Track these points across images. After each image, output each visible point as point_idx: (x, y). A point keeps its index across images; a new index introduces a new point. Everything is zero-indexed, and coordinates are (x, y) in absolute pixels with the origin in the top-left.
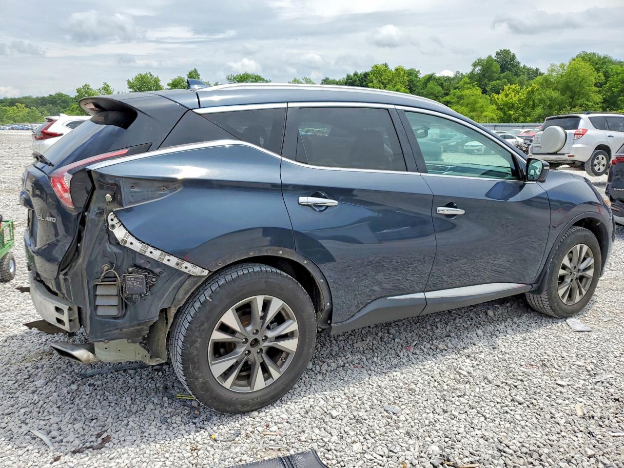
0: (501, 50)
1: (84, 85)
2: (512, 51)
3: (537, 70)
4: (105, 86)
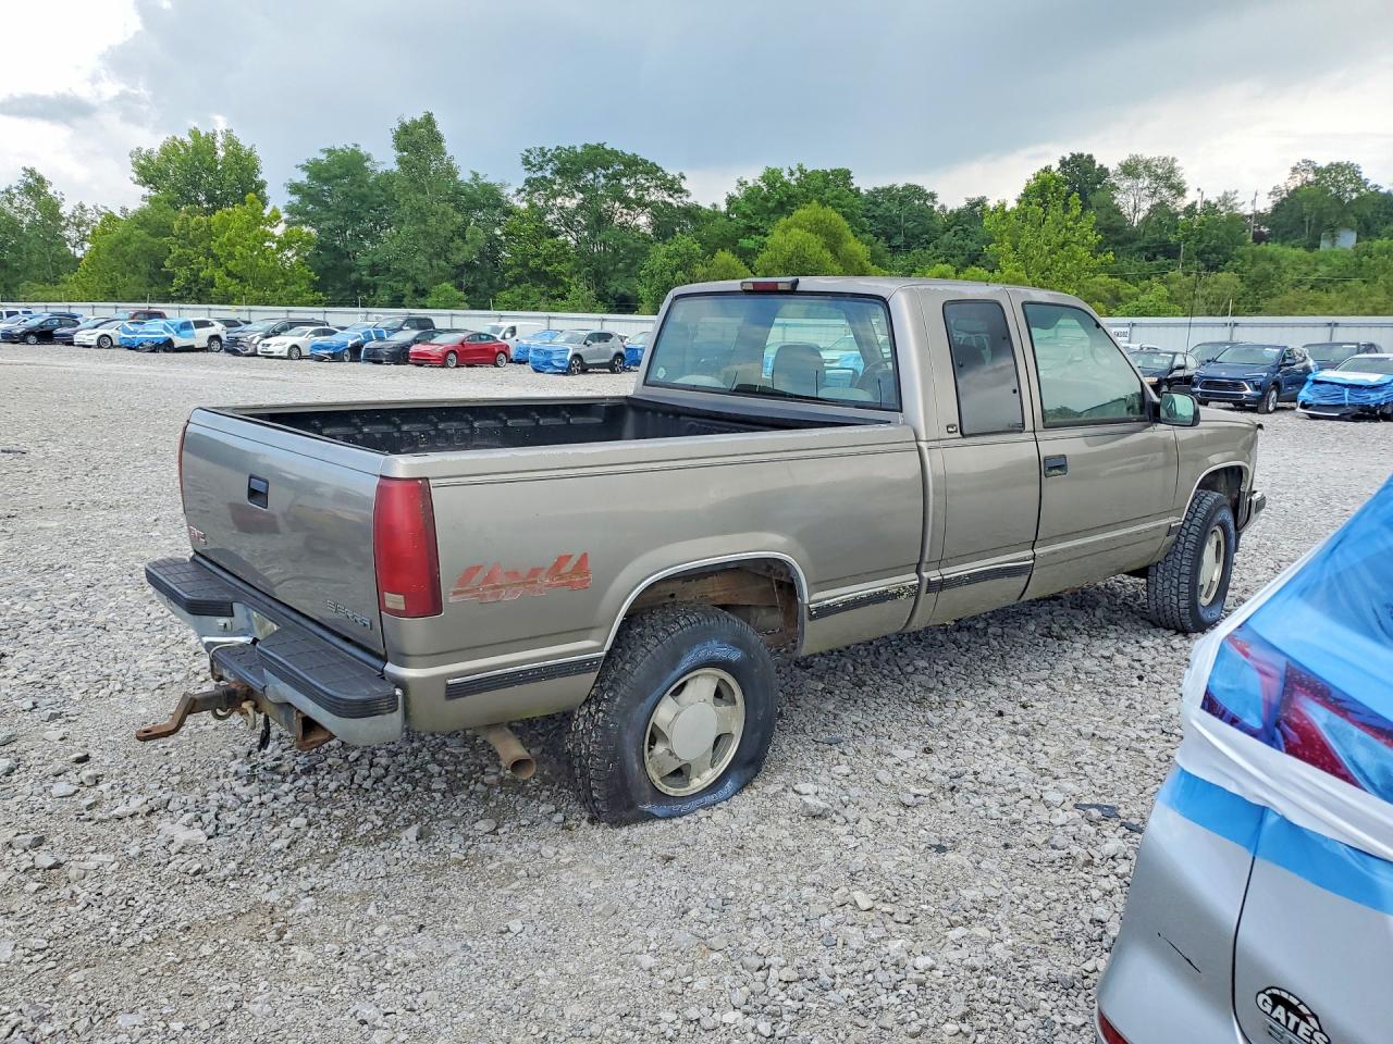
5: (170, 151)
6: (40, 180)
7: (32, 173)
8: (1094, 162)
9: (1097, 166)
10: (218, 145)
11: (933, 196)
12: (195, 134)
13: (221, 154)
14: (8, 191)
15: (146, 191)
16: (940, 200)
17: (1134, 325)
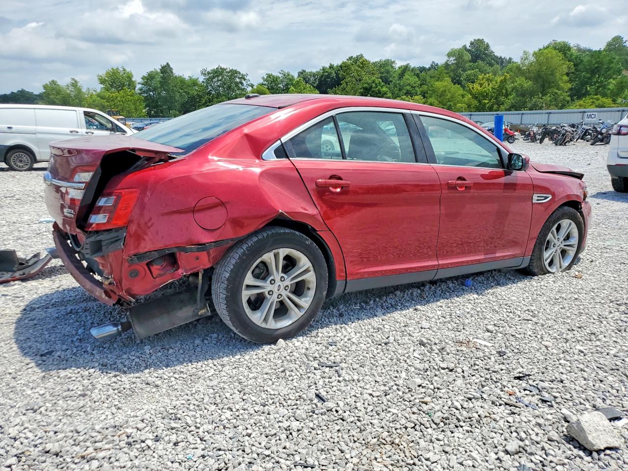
0: (475, 40)
1: (51, 80)
2: (486, 41)
3: (510, 59)
4: (73, 82)
5: (108, 73)
6: (76, 81)
7: (73, 79)
10: (120, 71)
12: (113, 69)
14: (68, 86)
15: (102, 86)
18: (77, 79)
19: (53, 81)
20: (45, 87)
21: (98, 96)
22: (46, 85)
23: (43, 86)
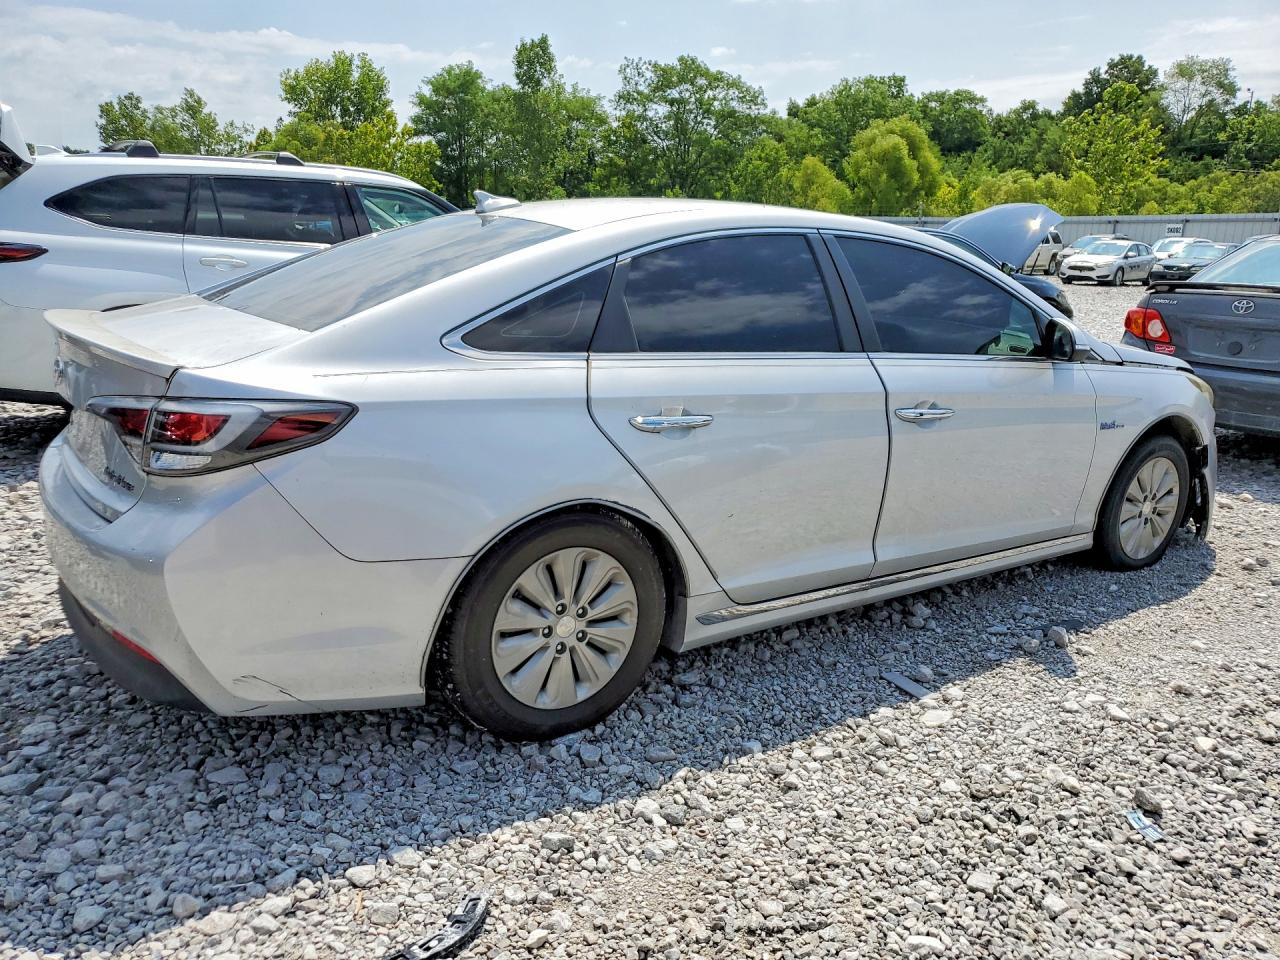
6: (199, 101)
7: (192, 95)
8: (1143, 64)
9: (1146, 68)
10: (354, 67)
11: (982, 100)
13: (356, 75)
14: (173, 110)
15: (291, 107)
16: (989, 104)
17: (1187, 221)
18: (198, 92)
19: (129, 97)
20: (106, 110)
21: (292, 133)
22: (109, 105)
23: (101, 106)
